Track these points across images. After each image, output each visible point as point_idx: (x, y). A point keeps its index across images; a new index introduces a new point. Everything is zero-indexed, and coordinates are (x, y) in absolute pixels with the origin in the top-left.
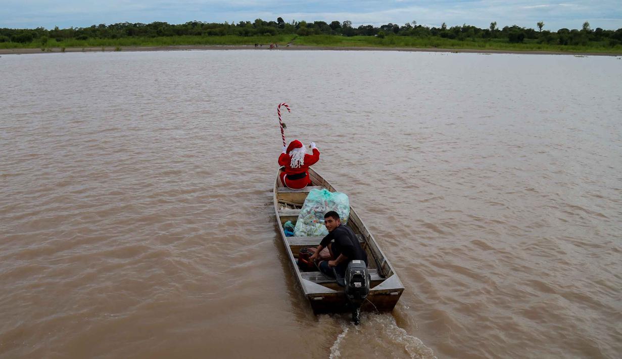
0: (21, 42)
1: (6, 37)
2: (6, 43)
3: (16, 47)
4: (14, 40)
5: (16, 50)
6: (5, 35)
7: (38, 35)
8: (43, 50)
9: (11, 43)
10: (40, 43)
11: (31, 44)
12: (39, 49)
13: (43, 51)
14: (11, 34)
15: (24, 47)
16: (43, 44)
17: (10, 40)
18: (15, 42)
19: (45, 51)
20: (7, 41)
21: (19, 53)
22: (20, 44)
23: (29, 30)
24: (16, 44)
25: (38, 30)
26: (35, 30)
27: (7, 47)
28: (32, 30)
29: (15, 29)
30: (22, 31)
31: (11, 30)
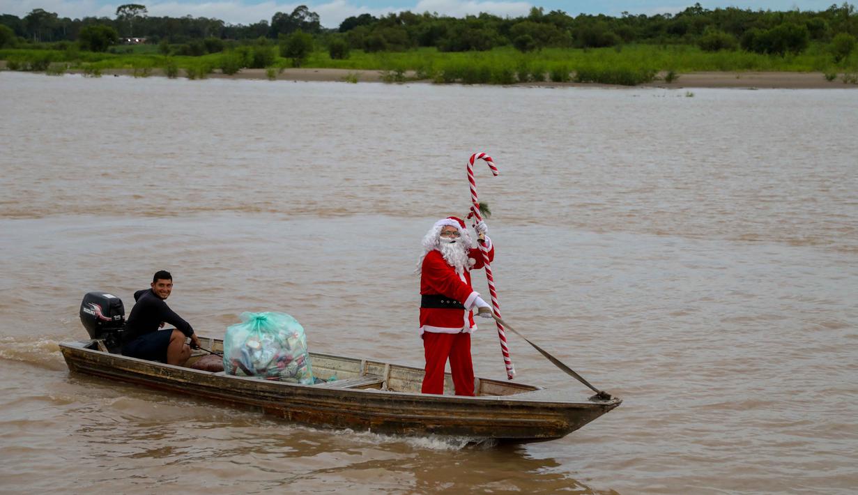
0: (769, 52)
1: (728, 37)
2: (724, 54)
3: (749, 66)
4: (749, 44)
5: (747, 76)
6: (726, 30)
7: (829, 30)
8: (831, 79)
9: (740, 55)
10: (829, 57)
11: (799, 58)
12: (820, 76)
13: (830, 81)
14: (746, 25)
15: (775, 67)
16: (838, 60)
17: (739, 45)
18: (750, 50)
19: (837, 80)
20: (727, 47)
21: (752, 86)
22: (765, 59)
23: (804, 14)
24: (752, 56)
25: (831, 13)
26: (822, 14)
27: (722, 67)
28: (810, 15)
29: (762, 12)
30: (781, 16)
31: (749, 13)
